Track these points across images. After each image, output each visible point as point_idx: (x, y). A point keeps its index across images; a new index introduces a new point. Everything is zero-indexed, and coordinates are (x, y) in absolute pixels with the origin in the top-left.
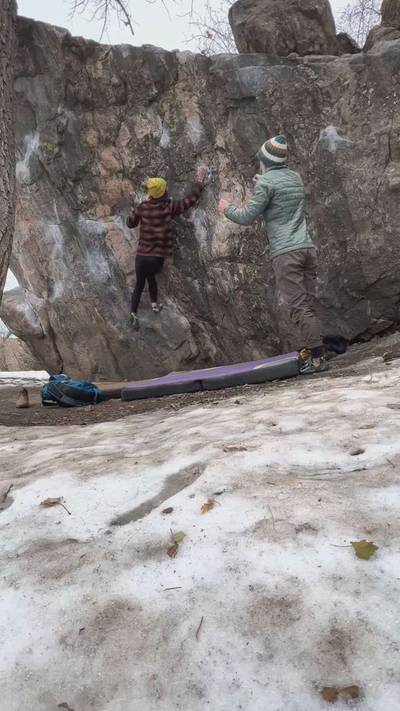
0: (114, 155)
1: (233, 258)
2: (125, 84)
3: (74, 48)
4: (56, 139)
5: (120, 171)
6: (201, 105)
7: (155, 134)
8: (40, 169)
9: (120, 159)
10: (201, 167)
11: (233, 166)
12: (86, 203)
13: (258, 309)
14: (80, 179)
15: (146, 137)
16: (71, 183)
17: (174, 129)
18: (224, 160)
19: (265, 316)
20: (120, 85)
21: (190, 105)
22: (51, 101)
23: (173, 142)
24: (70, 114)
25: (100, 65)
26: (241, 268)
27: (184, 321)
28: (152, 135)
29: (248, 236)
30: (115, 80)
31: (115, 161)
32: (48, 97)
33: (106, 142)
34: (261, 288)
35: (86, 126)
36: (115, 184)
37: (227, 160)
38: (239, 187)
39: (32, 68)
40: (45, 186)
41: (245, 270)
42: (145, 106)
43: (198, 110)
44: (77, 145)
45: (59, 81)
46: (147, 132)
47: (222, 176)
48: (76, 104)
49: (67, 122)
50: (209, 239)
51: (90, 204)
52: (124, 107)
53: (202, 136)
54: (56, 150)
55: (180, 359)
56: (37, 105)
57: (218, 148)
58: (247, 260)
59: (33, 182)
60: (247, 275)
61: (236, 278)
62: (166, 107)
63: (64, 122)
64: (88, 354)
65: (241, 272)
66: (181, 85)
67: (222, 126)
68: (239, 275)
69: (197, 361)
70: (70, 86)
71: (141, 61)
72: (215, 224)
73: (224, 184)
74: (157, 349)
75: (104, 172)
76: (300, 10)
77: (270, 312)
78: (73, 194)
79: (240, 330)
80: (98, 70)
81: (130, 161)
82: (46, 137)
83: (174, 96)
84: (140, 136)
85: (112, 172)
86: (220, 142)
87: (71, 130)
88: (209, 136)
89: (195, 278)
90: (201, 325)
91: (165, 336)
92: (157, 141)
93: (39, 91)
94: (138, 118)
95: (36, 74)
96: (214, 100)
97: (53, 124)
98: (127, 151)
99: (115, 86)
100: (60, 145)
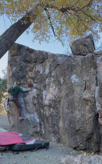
0: (31, 74)
1: (50, 106)
2: (36, 59)
3: (29, 51)
4: (19, 68)
5: (31, 78)
6: (50, 65)
7: (40, 70)
8: (14, 74)
9: (32, 75)
10: (47, 80)
11: (54, 81)
12: (23, 83)
13: (54, 124)
14: (23, 78)
15: (37, 71)
16: (20, 78)
17: (44, 70)
18: (52, 79)
19: (56, 127)
20: (35, 59)
21: (48, 64)
22: (20, 61)
23: (43, 73)
24: (24, 64)
25: (33, 54)
26: (52, 110)
27: (38, 120)
28: (39, 70)
29: (54, 101)
30: (34, 58)
31: (31, 75)
32: (20, 60)
33: (30, 71)
34: (56, 118)
35: (27, 66)
36: (29, 80)
37: (53, 79)
38: (54, 87)
39: (19, 54)
40: (14, 78)
41: (52, 111)
42: (39, 64)
43: (49, 66)
44: (24, 70)
45: (24, 57)
46: (38, 70)
47: (51, 83)
48: (26, 62)
49: (23, 65)
50: (45, 99)
51: (23, 84)
52: (35, 63)
53: (49, 72)
54: (18, 71)
55: (33, 131)
56: (17, 61)
57: (52, 76)
58: (54, 108)
59: (12, 77)
60: (53, 113)
61: (50, 113)
62: (44, 64)
63: (22, 65)
64: (13, 121)
65: (51, 111)
66: (48, 60)
67: (54, 71)
68: (51, 112)
69: (39, 133)
70: (26, 58)
71: (40, 54)
72: (47, 95)
73: (51, 85)
74: (28, 126)
75: (28, 77)
76: (82, 44)
77: (57, 127)
78: (20, 81)
79: (50, 128)
80: (33, 55)
81: (33, 75)
82: (17, 68)
83: (46, 62)
84: (36, 70)
85: (30, 77)
86: (53, 75)
87: (23, 67)
88: (50, 73)
89: (42, 109)
90: (42, 123)
91: (30, 123)
92: (40, 72)
93: (19, 58)
94: (37, 66)
95: (19, 55)
96: (53, 64)
97: (19, 65)
98: (33, 73)
99: (34, 59)
100: (20, 70)
